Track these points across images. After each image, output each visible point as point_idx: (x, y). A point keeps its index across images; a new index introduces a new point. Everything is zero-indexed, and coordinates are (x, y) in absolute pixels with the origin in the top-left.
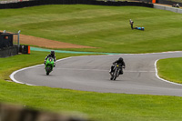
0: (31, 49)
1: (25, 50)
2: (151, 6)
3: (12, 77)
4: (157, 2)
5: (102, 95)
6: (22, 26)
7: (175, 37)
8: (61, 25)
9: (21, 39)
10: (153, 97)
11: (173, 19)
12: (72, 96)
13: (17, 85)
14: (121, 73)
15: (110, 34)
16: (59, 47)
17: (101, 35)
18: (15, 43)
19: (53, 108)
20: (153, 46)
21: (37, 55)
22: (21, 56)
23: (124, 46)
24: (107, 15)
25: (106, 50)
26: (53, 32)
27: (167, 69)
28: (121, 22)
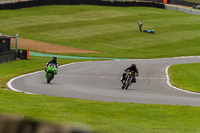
0: (31, 54)
1: (23, 55)
2: (163, 7)
3: (9, 85)
4: (168, 2)
5: (108, 105)
6: (20, 29)
7: (189, 41)
8: (64, 28)
9: (19, 43)
10: (164, 106)
11: (186, 21)
12: (75, 106)
13: (15, 94)
14: (134, 81)
15: (117, 37)
16: (60, 52)
17: (107, 39)
18: (12, 47)
19: (54, 119)
20: (164, 51)
21: (37, 61)
22: (19, 62)
23: (132, 51)
24: (113, 16)
25: (112, 55)
26: (54, 35)
27: (180, 76)
28: (129, 24)
